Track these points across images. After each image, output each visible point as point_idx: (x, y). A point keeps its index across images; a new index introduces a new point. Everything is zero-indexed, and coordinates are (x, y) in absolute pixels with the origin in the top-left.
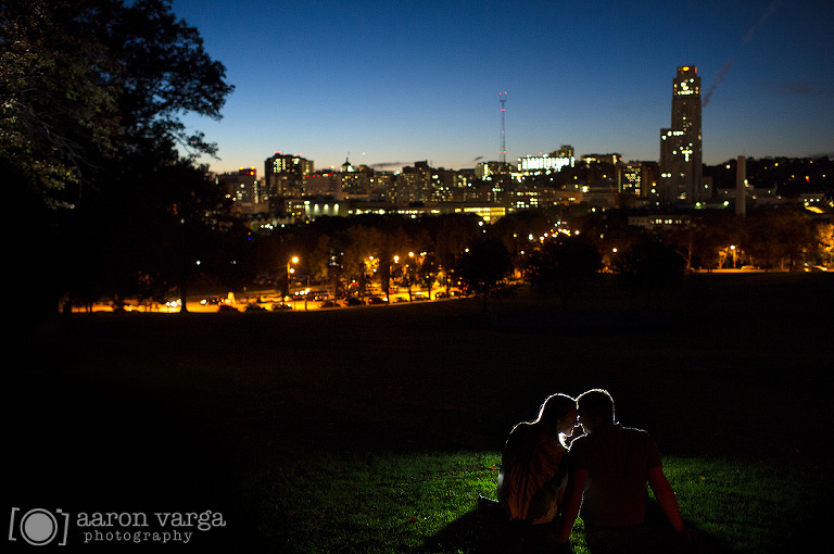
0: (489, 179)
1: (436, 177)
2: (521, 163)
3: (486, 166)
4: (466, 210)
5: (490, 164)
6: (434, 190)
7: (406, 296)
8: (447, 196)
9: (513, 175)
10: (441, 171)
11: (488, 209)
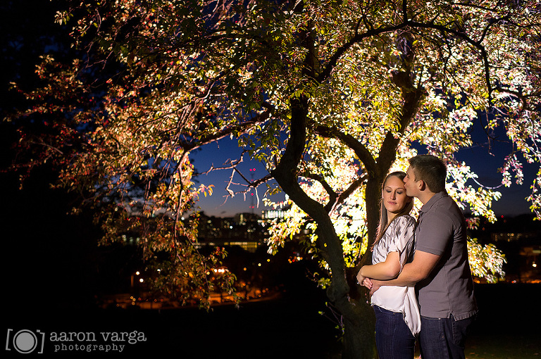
0: (244, 224)
1: (209, 222)
2: (264, 214)
3: (242, 216)
4: (231, 244)
5: (244, 214)
6: (209, 230)
7: (219, 299)
8: (218, 234)
9: (259, 221)
10: (213, 218)
11: (246, 243)
